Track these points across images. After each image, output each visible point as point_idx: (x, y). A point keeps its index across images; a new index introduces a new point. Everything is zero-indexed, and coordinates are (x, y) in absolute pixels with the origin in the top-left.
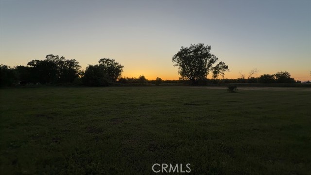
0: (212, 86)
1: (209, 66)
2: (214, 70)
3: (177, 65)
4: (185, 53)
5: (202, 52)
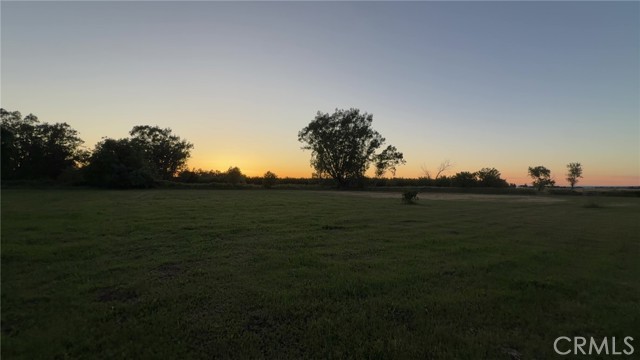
0: (375, 190)
1: (369, 153)
2: (378, 161)
3: (309, 148)
4: (324, 125)
5: (356, 126)
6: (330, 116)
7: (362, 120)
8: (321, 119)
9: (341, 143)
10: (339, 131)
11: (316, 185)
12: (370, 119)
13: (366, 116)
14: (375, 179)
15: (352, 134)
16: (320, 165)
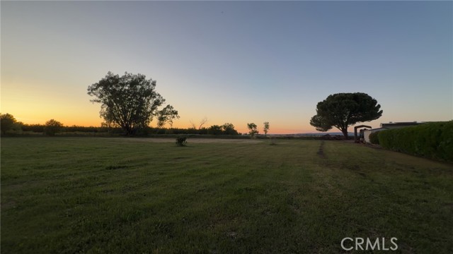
0: (157, 137)
1: (153, 109)
2: (160, 115)
3: (99, 101)
4: (113, 83)
5: (142, 88)
6: (120, 77)
7: (148, 84)
8: (112, 78)
9: (130, 99)
10: (128, 90)
11: (105, 133)
12: (154, 84)
13: (151, 82)
14: (157, 129)
15: (139, 93)
16: (110, 116)
